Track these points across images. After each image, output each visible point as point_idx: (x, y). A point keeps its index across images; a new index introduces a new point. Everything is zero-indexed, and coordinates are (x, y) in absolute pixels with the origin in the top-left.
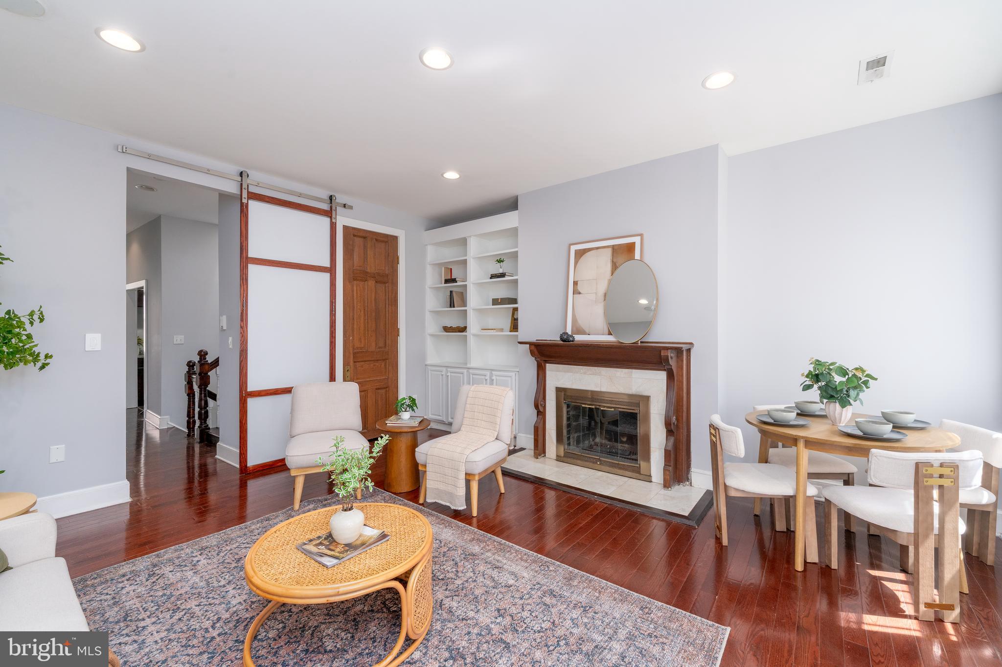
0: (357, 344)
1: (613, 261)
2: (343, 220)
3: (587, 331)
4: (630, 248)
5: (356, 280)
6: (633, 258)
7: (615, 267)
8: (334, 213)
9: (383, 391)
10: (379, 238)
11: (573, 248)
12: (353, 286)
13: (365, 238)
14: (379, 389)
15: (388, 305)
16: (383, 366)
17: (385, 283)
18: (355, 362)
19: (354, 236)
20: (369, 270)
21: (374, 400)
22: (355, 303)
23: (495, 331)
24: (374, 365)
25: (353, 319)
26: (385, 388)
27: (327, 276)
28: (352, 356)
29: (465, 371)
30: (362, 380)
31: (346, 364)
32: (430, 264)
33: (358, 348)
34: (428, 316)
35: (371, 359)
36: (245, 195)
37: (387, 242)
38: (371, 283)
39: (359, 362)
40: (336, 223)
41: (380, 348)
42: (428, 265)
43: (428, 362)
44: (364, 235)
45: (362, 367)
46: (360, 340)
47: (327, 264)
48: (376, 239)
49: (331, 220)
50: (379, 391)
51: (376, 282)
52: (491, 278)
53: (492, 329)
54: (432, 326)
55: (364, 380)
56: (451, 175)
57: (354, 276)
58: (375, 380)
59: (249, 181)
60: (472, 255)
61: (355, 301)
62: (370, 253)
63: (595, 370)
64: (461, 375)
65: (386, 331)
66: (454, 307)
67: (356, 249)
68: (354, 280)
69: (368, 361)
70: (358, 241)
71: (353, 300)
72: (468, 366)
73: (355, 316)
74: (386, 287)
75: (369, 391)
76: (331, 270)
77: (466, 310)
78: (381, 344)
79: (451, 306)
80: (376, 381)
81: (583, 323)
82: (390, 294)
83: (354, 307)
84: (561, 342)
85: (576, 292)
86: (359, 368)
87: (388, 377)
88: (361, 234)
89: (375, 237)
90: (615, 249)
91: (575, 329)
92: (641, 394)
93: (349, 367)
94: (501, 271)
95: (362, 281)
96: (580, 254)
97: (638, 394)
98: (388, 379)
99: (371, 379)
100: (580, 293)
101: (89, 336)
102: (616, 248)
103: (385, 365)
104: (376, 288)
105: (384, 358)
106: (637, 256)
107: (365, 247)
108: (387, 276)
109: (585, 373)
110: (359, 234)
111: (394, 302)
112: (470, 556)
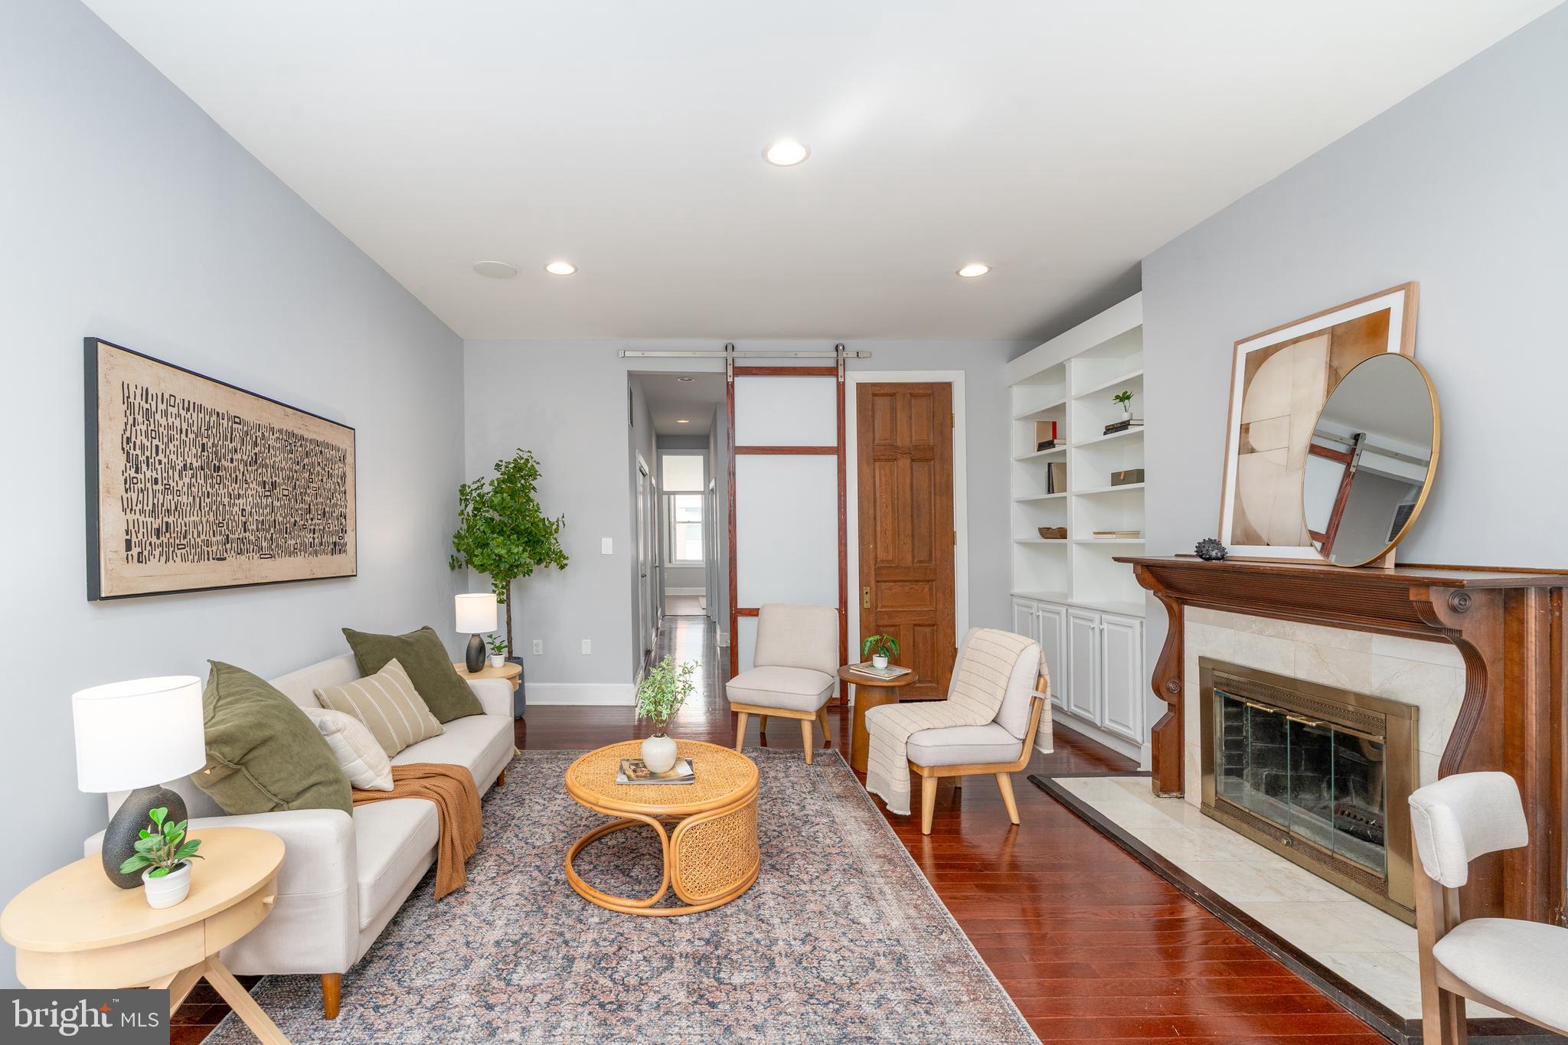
0: (881, 555)
1: (1331, 366)
2: (854, 377)
3: (1265, 537)
4: (1377, 324)
5: (879, 460)
6: (1382, 351)
7: (1335, 377)
8: (841, 369)
9: (928, 630)
10: (916, 391)
11: (1244, 350)
12: (874, 469)
13: (892, 395)
14: (919, 625)
15: (935, 495)
16: (927, 589)
17: (927, 460)
18: (878, 582)
19: (874, 395)
20: (899, 443)
21: (911, 643)
22: (878, 495)
23: (1114, 536)
24: (912, 588)
25: (875, 518)
26: (929, 625)
27: (833, 459)
28: (873, 573)
29: (1063, 610)
30: (890, 609)
31: (863, 584)
32: (1016, 420)
33: (883, 561)
34: (1015, 510)
35: (905, 579)
36: (730, 372)
37: (932, 394)
38: (904, 463)
39: (885, 581)
40: (844, 383)
41: (921, 562)
42: (1014, 421)
43: (1016, 590)
44: (891, 391)
45: (890, 589)
46: (886, 549)
47: (833, 443)
48: (911, 394)
49: (838, 380)
50: (920, 629)
51: (912, 460)
52: (1105, 434)
53: (1110, 533)
54: (1023, 527)
55: (892, 609)
56: (974, 270)
57: (875, 454)
58: (912, 611)
59: (735, 354)
60: (1073, 394)
61: (878, 492)
62: (901, 416)
63: (1284, 627)
64: (1057, 617)
65: (931, 536)
66: (1053, 492)
67: (879, 415)
68: (875, 460)
69: (900, 581)
70: (882, 403)
71: (875, 490)
72: (1070, 601)
73: (878, 514)
74: (930, 467)
75: (902, 627)
76: (839, 450)
77: (1066, 497)
78: (924, 556)
79: (1049, 492)
80: (914, 613)
81: (1257, 519)
82: (938, 478)
83: (875, 502)
84: (1199, 560)
85: (1246, 449)
86: (886, 591)
87: (936, 608)
88: (885, 391)
89: (909, 391)
90: (1337, 337)
91: (1238, 532)
92: (1393, 698)
93: (868, 588)
94: (1125, 417)
95: (889, 460)
96: (1257, 360)
97: (1385, 696)
98: (935, 611)
99: (905, 609)
100: (1253, 451)
101: (604, 540)
102: (1339, 332)
103: (931, 589)
104: (912, 468)
105: (927, 578)
106: (1394, 344)
107: (893, 410)
108: (932, 448)
109: (1261, 632)
110: (882, 392)
111: (946, 489)
112: (855, 870)
